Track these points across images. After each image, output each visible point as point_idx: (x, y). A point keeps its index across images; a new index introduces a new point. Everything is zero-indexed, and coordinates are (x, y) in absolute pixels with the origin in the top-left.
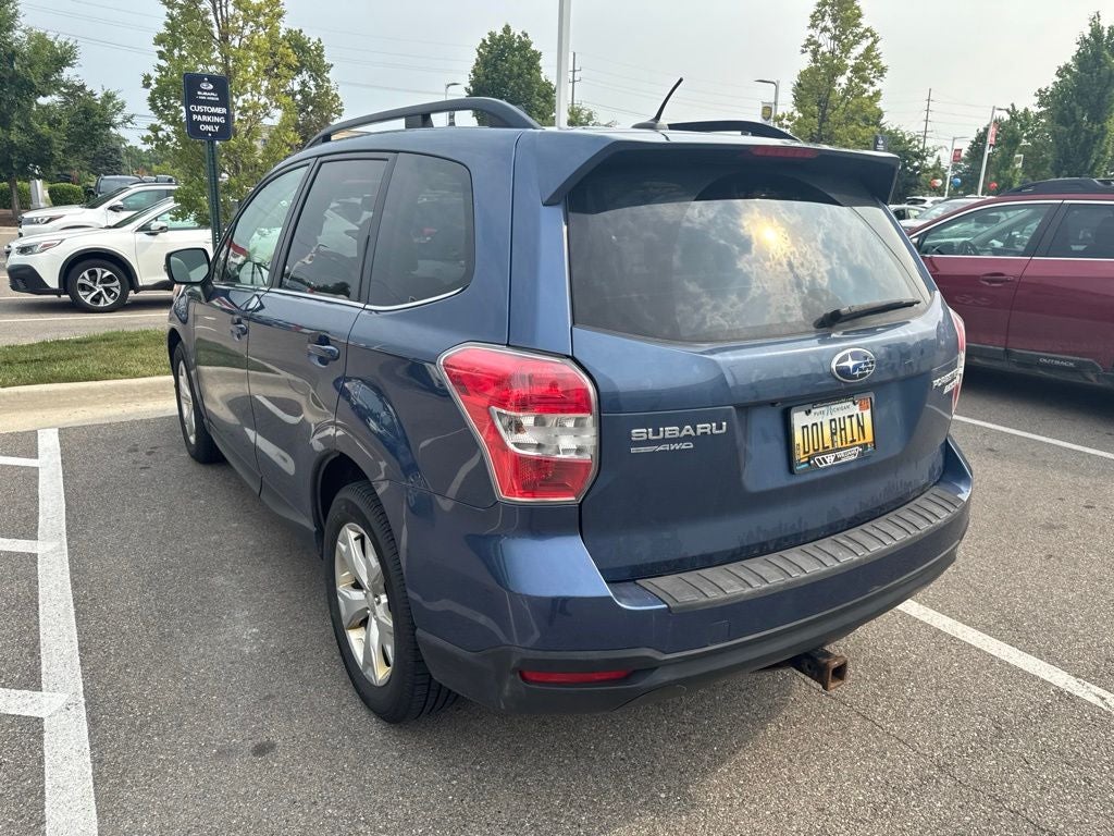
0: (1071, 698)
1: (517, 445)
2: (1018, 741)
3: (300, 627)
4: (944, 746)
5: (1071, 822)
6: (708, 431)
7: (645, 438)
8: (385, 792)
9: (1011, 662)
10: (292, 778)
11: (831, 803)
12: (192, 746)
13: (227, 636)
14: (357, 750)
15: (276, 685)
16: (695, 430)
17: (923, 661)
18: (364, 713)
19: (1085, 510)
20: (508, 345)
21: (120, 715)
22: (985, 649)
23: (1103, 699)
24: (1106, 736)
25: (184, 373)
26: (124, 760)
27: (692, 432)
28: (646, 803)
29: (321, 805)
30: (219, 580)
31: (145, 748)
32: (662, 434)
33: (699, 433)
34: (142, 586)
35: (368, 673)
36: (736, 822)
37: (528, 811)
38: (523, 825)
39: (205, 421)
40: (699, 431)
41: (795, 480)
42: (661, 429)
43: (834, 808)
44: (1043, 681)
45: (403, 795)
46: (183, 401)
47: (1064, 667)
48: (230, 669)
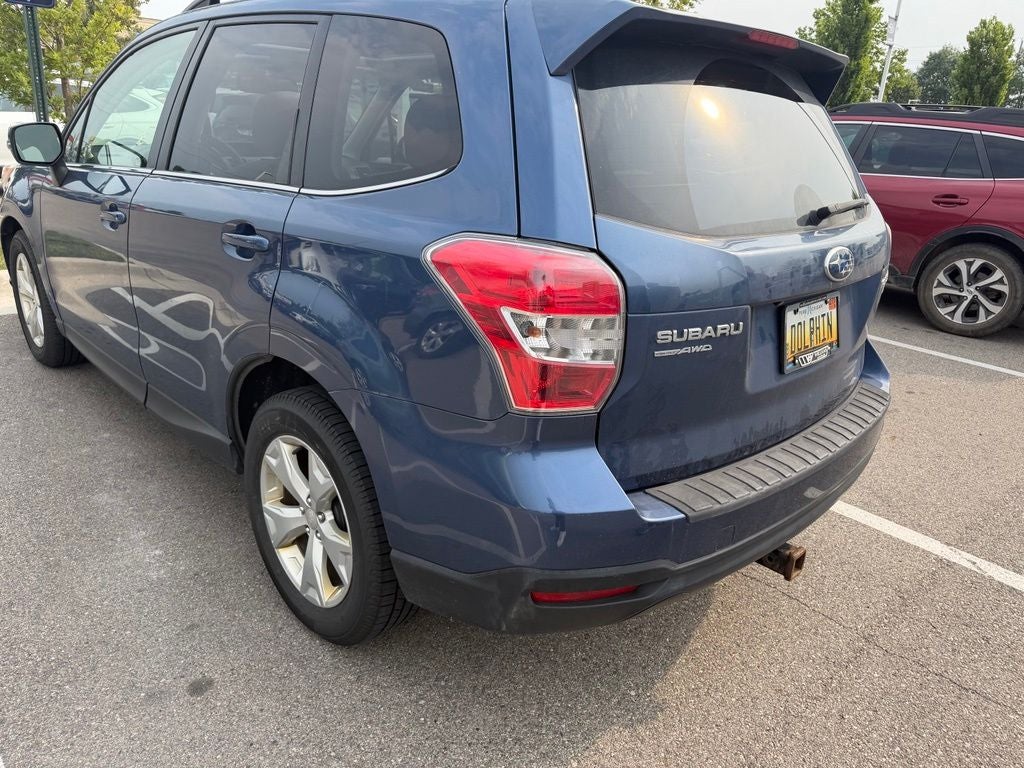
0: (950, 564)
1: (534, 349)
2: (921, 608)
3: (209, 545)
4: (864, 618)
5: (985, 679)
6: (727, 331)
7: (670, 340)
8: (350, 721)
9: (894, 535)
10: (241, 716)
11: (786, 683)
12: (114, 692)
13: (128, 561)
14: (308, 677)
15: (197, 612)
16: (715, 330)
17: (822, 540)
18: (304, 636)
19: (908, 395)
20: (519, 236)
21: (16, 663)
22: (869, 524)
23: (974, 563)
24: (987, 597)
25: (26, 266)
26: (34, 717)
27: (713, 334)
28: (619, 703)
29: (282, 743)
30: (103, 498)
31: (56, 700)
32: (685, 335)
33: (718, 335)
34: (10, 509)
35: (311, 594)
36: (708, 711)
37: (506, 725)
38: (505, 741)
39: (58, 320)
40: (719, 332)
41: (784, 381)
42: (685, 330)
43: (790, 688)
44: (923, 551)
45: (370, 722)
46: (23, 300)
47: (936, 537)
48: (138, 598)
